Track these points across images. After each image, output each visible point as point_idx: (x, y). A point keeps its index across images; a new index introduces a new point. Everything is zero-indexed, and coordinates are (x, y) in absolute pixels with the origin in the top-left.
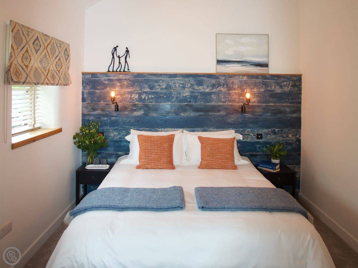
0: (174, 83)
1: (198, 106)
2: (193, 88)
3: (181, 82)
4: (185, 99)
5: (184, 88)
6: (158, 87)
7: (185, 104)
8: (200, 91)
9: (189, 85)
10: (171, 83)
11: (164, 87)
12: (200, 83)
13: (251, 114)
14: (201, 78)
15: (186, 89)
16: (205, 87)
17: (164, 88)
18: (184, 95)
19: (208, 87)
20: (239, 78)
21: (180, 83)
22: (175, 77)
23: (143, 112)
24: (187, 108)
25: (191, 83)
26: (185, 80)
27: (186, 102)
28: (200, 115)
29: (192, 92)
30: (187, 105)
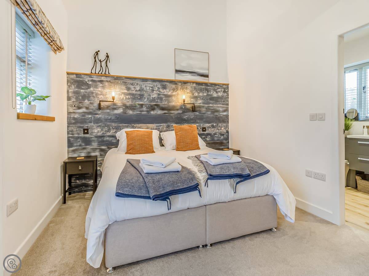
0: (146, 86)
1: (163, 106)
2: (159, 91)
4: (154, 100)
5: (153, 90)
6: (133, 89)
7: (154, 103)
8: (164, 94)
9: (157, 88)
10: (143, 86)
11: (138, 89)
12: (164, 87)
13: (199, 113)
14: (165, 83)
15: (155, 92)
16: (168, 90)
17: (138, 90)
18: (153, 97)
19: (170, 90)
20: (190, 85)
21: (150, 87)
22: (146, 82)
23: (122, 110)
24: (156, 107)
25: (158, 87)
26: (154, 84)
27: (154, 102)
28: (165, 113)
29: (159, 94)
30: (156, 105)
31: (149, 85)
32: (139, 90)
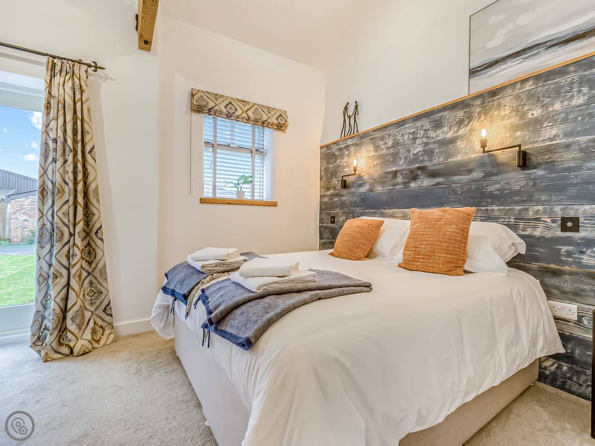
0: (403, 135)
1: (435, 168)
2: (426, 137)
3: (411, 131)
4: (416, 158)
5: (415, 139)
6: (383, 147)
7: (417, 166)
8: (438, 139)
9: (422, 132)
10: (399, 137)
11: (390, 144)
12: (438, 125)
14: (440, 115)
15: (418, 141)
16: (445, 129)
17: (390, 146)
18: (415, 152)
19: (450, 128)
21: (410, 133)
22: (404, 125)
23: (368, 187)
24: (419, 172)
25: (424, 128)
26: (417, 125)
27: (417, 163)
28: (437, 184)
29: (426, 144)
30: (419, 168)
31: (408, 131)
32: (392, 146)
